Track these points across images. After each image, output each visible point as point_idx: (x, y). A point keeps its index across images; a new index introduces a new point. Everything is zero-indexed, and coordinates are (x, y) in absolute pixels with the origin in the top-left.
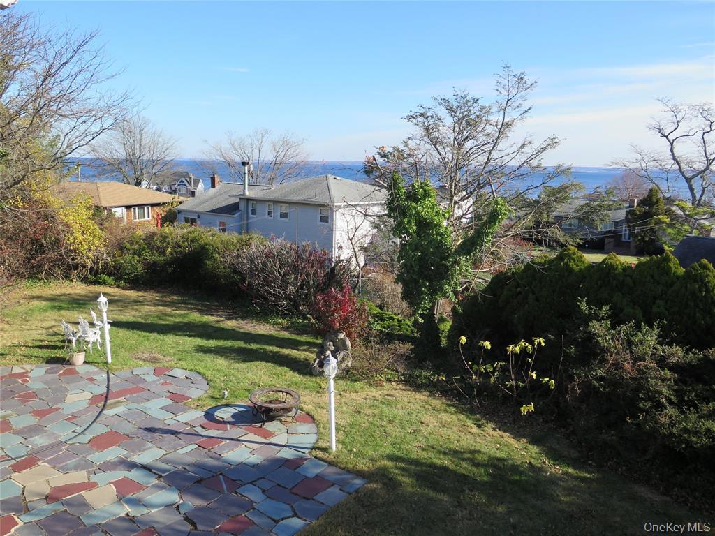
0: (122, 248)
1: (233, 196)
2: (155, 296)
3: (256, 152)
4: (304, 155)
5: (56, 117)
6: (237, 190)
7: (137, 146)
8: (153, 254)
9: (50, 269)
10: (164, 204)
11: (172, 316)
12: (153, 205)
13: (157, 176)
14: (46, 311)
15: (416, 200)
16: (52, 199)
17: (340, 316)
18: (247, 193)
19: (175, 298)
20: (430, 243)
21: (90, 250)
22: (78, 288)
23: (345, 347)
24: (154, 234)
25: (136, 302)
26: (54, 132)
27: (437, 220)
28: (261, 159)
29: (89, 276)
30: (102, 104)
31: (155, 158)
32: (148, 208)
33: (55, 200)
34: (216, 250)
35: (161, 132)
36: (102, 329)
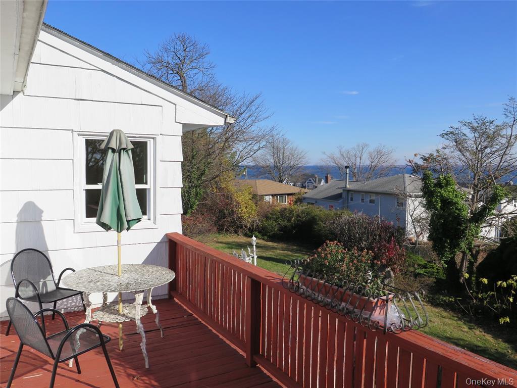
0: (267, 218)
1: (338, 188)
2: (284, 246)
3: (358, 159)
4: (393, 161)
5: (236, 142)
6: (342, 185)
7: (281, 157)
8: (284, 221)
9: (228, 227)
10: (295, 194)
11: (292, 256)
12: (289, 195)
13: (292, 177)
14: (225, 249)
15: (441, 187)
16: (231, 188)
17: (387, 256)
18: (348, 186)
19: (295, 247)
20: (449, 214)
21: (249, 217)
22: (243, 239)
23: (390, 276)
24: (285, 209)
25: (273, 248)
26: (234, 150)
27: (455, 200)
28: (362, 164)
29: (248, 232)
30: (260, 134)
31: (292, 164)
32: (285, 196)
33: (232, 188)
34: (321, 219)
35: (296, 148)
36: (253, 257)
